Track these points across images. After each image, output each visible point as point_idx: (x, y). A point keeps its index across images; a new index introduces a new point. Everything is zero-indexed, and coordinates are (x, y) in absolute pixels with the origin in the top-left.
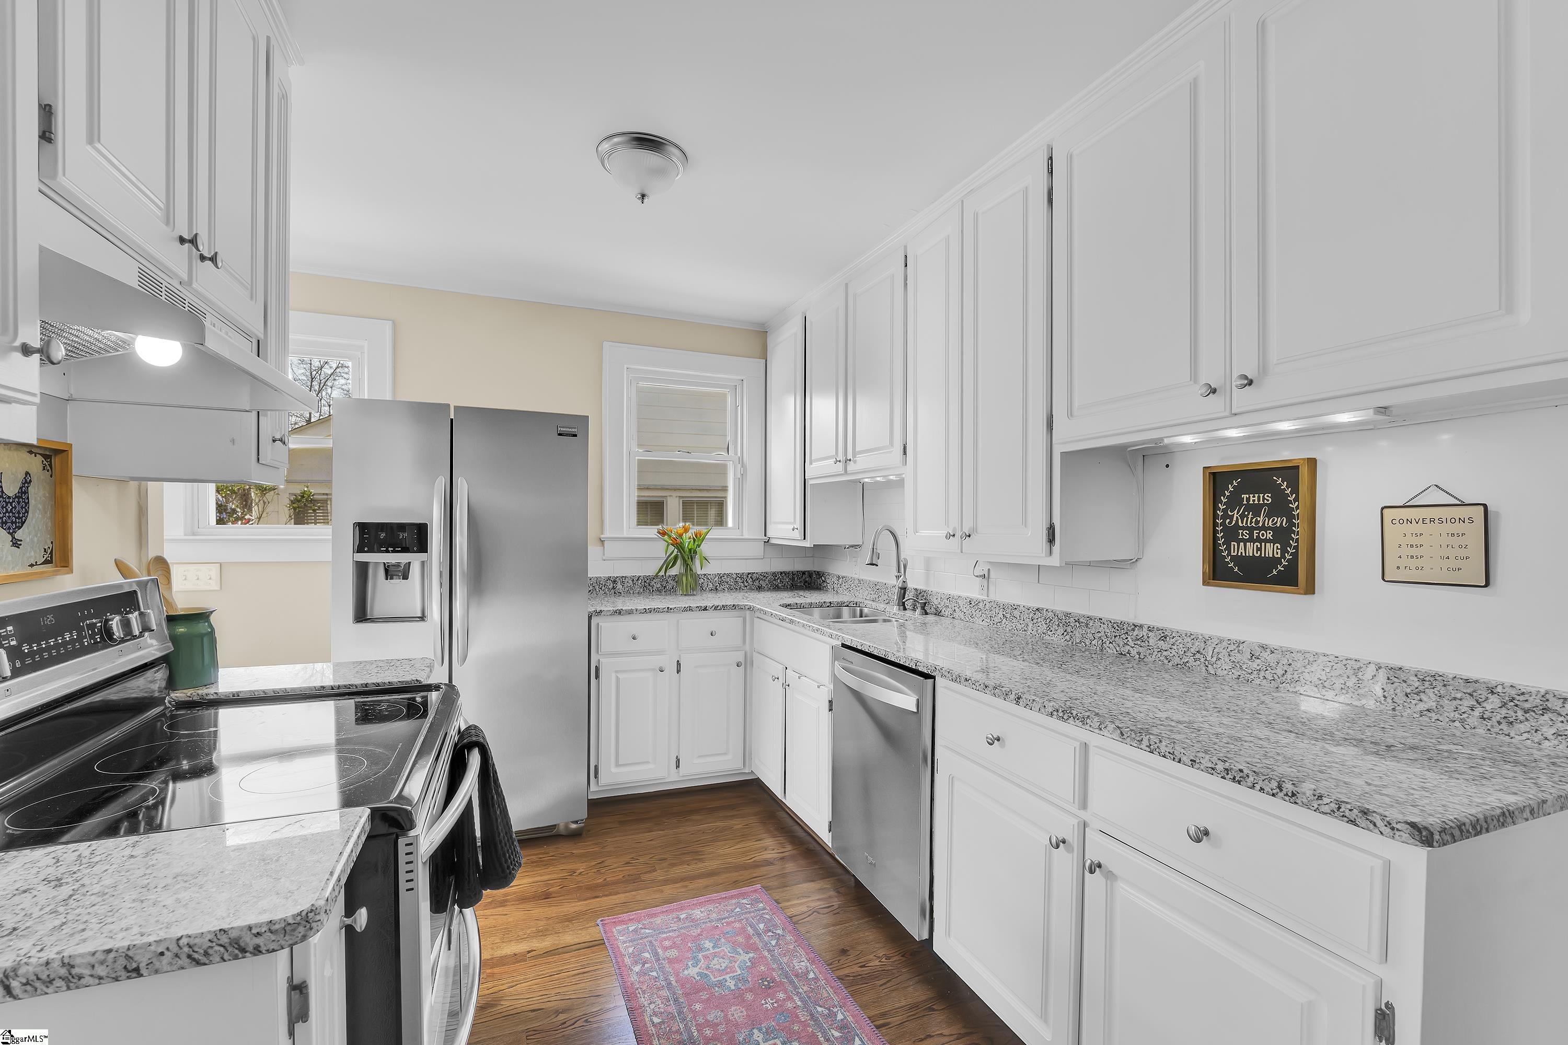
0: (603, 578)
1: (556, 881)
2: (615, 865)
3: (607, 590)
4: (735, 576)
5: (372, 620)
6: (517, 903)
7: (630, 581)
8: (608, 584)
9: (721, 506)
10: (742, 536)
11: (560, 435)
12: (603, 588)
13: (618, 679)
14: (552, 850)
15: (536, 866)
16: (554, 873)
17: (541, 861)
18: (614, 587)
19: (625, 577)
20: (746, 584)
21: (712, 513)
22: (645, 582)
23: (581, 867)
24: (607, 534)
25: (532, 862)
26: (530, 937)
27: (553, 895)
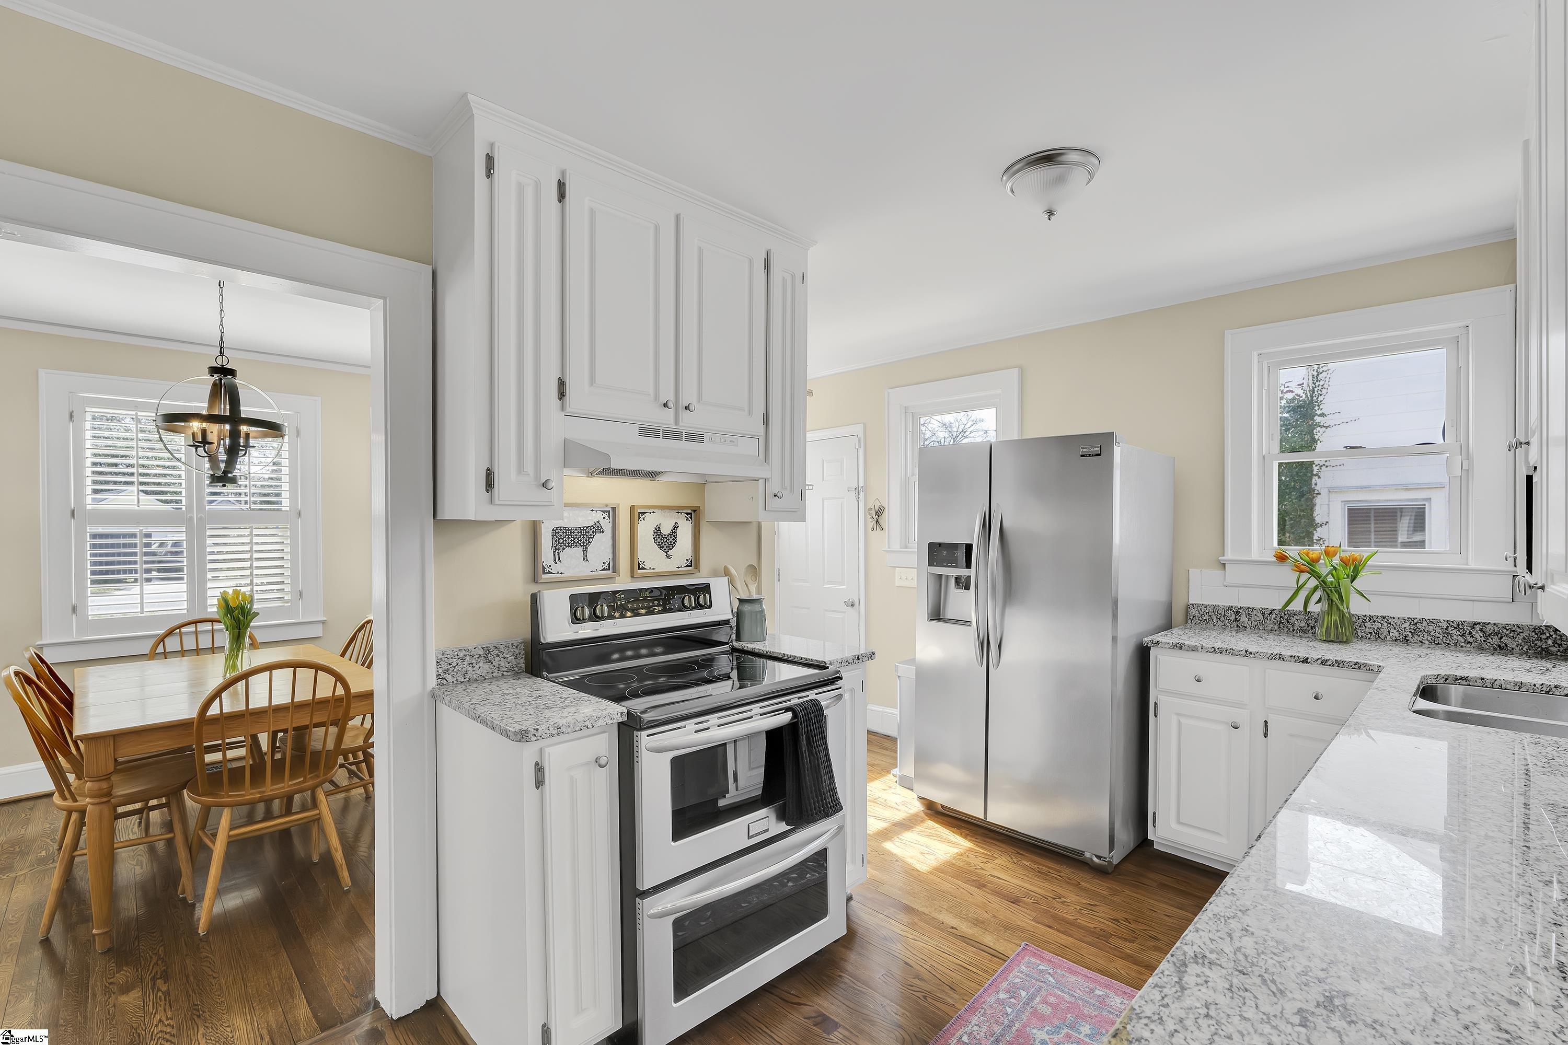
0: (1222, 607)
1: (1037, 895)
2: (1102, 915)
3: (1227, 621)
4: (1445, 625)
5: (944, 620)
6: (990, 892)
7: (1259, 615)
8: (1229, 615)
9: (1419, 519)
10: (1467, 564)
11: (1082, 456)
12: (1222, 619)
13: (1180, 723)
14: (1067, 871)
15: (1037, 876)
16: (1044, 889)
17: (1047, 875)
18: (1236, 619)
19: (1252, 609)
20: (1471, 640)
21: (1404, 525)
22: (1281, 617)
23: (1072, 897)
24: (1229, 555)
25: (1039, 872)
26: (966, 919)
27: (1020, 904)
